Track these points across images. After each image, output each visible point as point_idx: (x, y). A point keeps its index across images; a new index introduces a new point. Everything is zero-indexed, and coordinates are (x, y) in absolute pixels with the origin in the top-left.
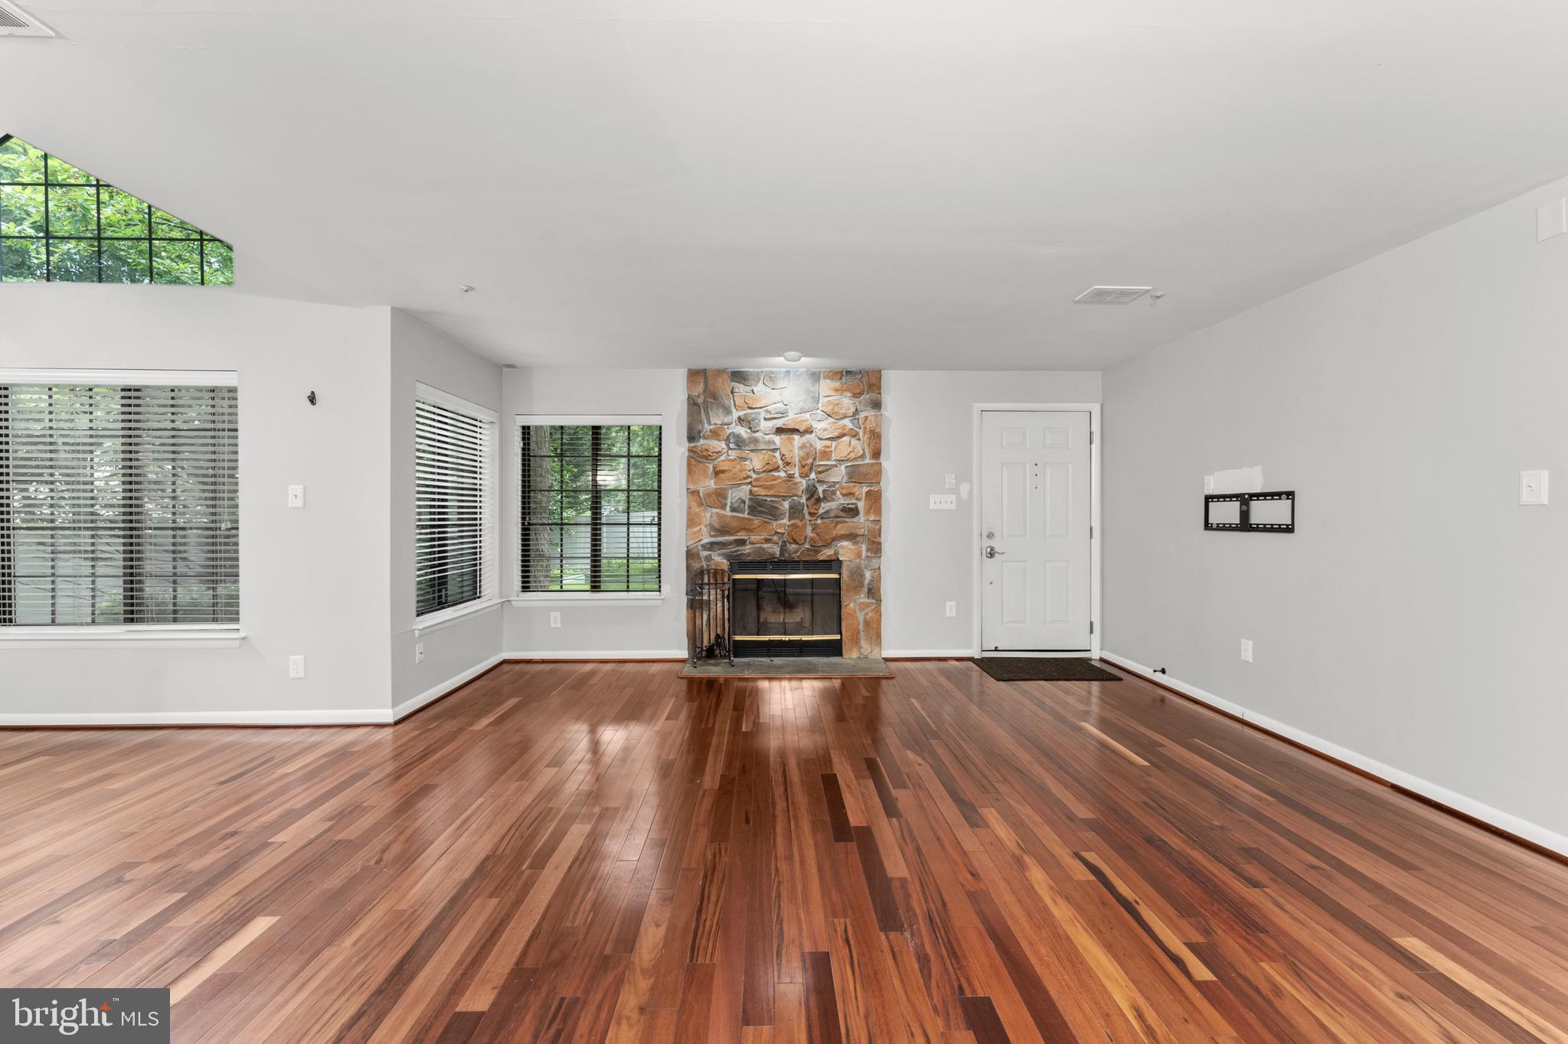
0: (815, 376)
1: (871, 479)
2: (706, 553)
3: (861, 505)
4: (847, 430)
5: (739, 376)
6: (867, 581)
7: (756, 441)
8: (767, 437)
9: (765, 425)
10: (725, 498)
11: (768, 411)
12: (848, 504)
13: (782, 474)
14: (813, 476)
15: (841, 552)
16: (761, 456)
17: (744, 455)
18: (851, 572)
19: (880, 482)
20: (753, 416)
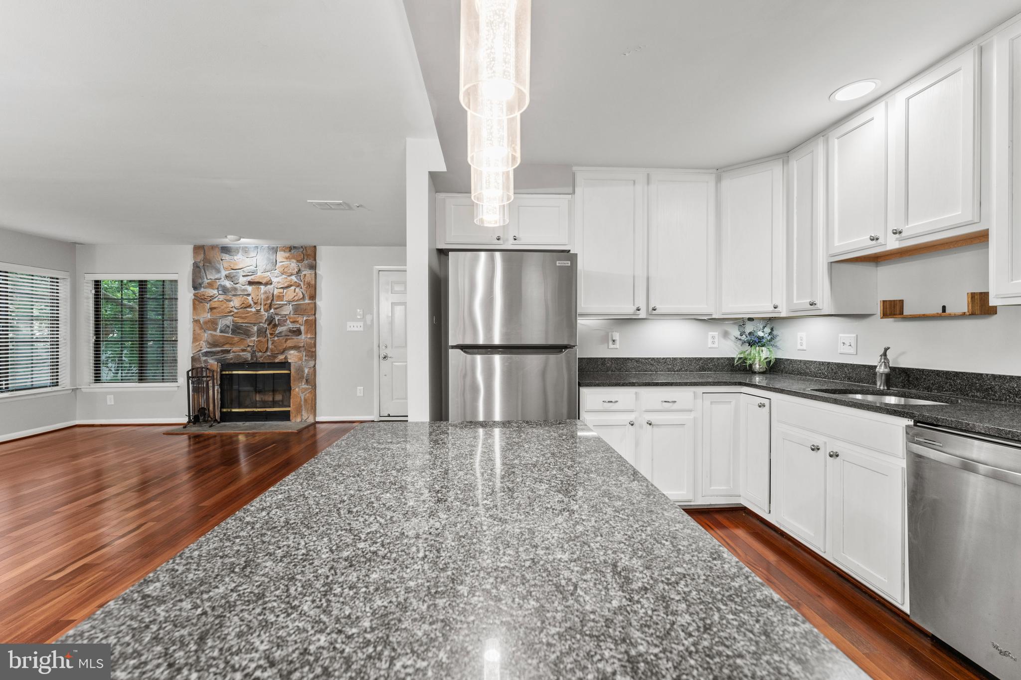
0: (275, 250)
1: (308, 312)
2: (204, 358)
3: (302, 328)
4: (293, 282)
5: (226, 250)
6: (306, 375)
7: (236, 289)
8: (243, 287)
9: (242, 280)
10: (217, 324)
11: (244, 271)
12: (293, 328)
13: (253, 310)
14: (272, 311)
15: (289, 357)
16: (239, 299)
17: (228, 298)
18: (296, 369)
19: (315, 314)
20: (235, 274)
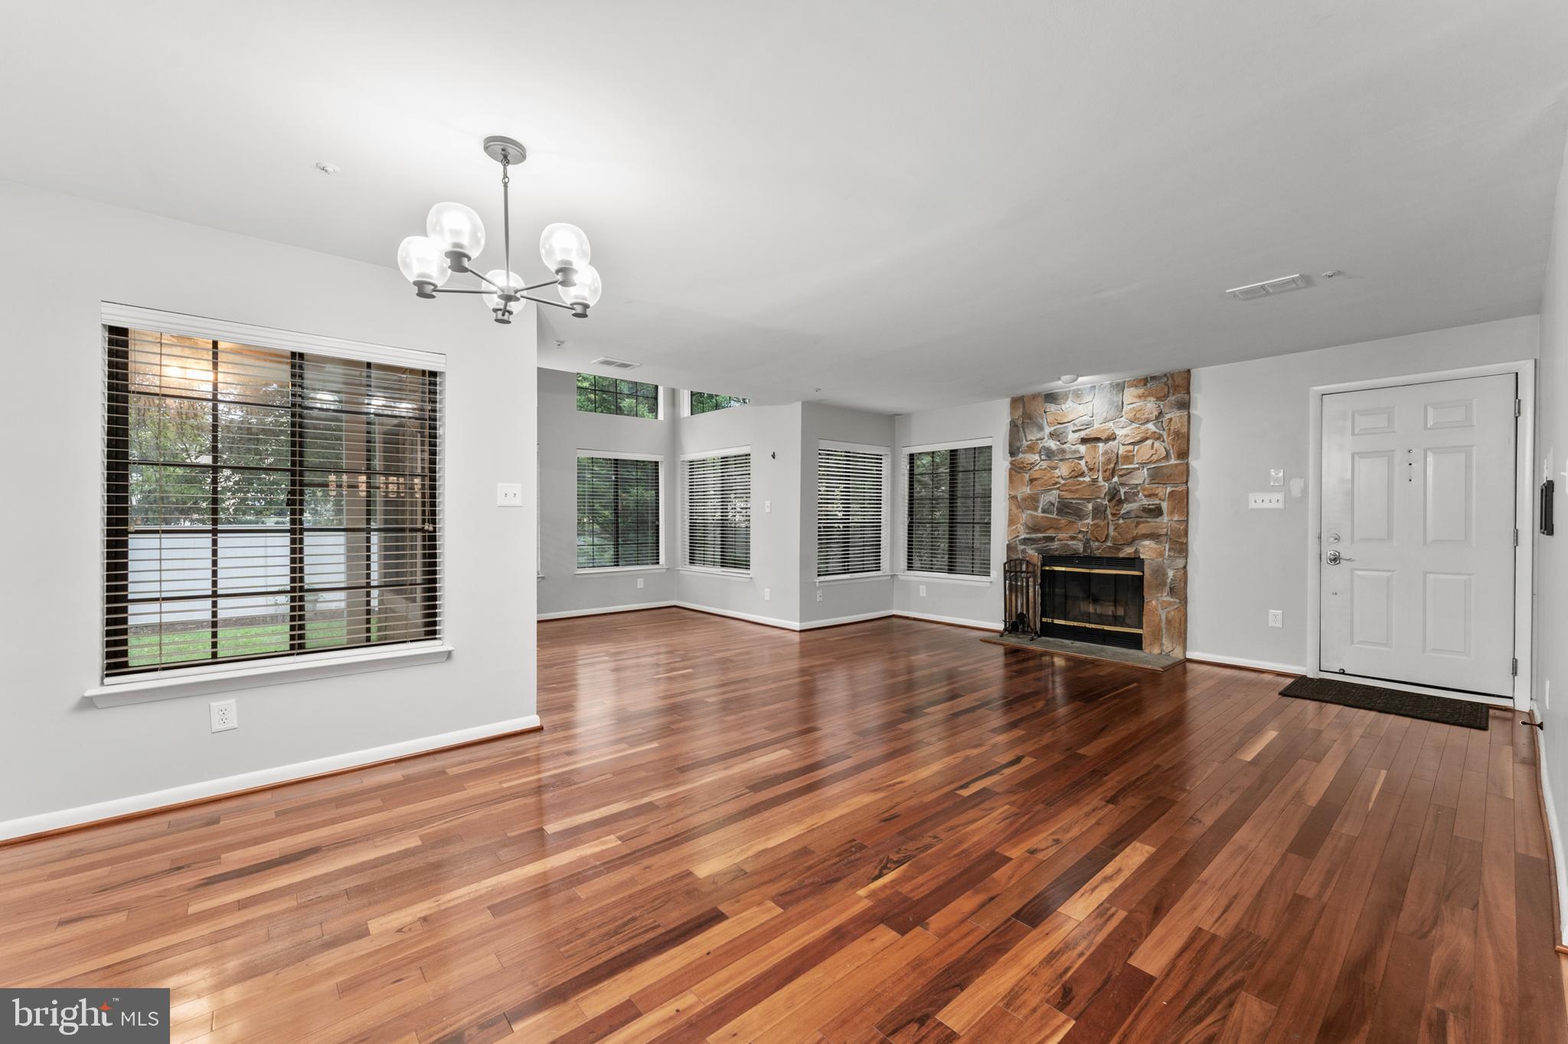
0: (1120, 387)
1: (1175, 480)
2: (1022, 547)
3: (1164, 505)
4: (1150, 433)
5: (1051, 398)
6: (1169, 580)
7: (1063, 451)
8: (1074, 447)
9: (1072, 437)
10: (1038, 501)
11: (1074, 425)
12: (1149, 505)
13: (1087, 479)
14: (1116, 479)
15: (1142, 550)
16: (1068, 465)
17: (1053, 464)
18: (1153, 570)
19: (1187, 482)
20: (1062, 429)
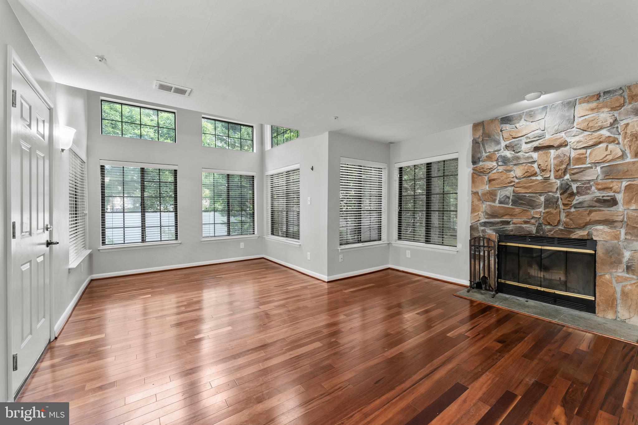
0: (571, 104)
1: (632, 175)
2: (483, 228)
3: (620, 197)
4: (604, 138)
5: (506, 120)
6: (625, 260)
7: (518, 158)
8: (527, 155)
9: (525, 147)
10: (496, 195)
11: (527, 138)
13: (539, 178)
14: (567, 177)
15: (595, 233)
16: (522, 168)
17: (509, 168)
18: (607, 250)
20: (516, 142)
